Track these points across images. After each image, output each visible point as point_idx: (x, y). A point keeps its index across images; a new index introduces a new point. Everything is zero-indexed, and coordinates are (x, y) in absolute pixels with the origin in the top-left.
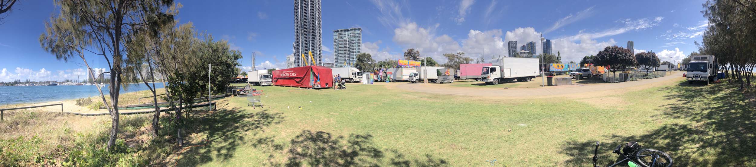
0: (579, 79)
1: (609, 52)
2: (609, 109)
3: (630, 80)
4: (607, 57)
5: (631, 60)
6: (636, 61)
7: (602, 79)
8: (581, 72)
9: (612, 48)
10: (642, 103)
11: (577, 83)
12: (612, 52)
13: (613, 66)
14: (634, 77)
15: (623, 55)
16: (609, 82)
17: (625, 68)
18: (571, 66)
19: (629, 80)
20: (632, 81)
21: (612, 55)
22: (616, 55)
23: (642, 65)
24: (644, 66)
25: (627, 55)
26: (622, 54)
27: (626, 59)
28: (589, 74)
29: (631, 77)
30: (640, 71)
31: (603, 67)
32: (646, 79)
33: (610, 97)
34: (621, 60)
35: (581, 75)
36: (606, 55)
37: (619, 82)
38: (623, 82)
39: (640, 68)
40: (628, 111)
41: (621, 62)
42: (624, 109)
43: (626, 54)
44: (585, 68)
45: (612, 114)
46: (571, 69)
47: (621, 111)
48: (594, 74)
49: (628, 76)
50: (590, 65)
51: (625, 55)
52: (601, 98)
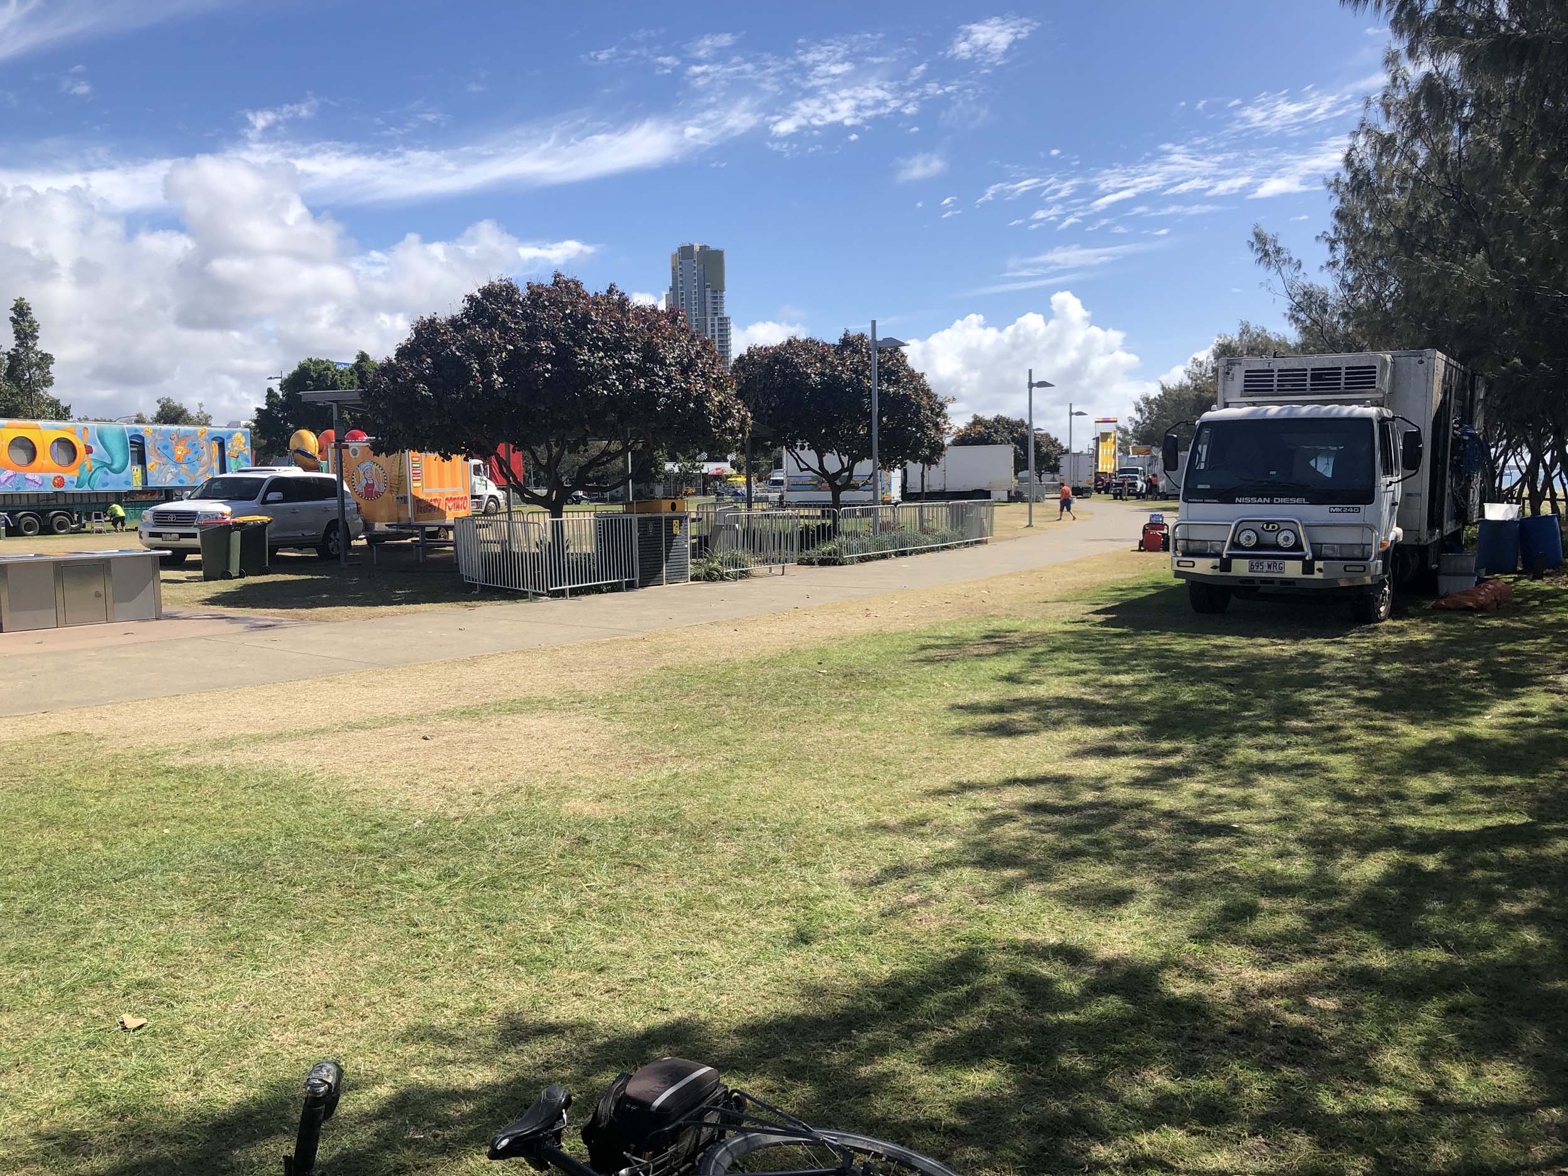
0: (235, 569)
1: (504, 329)
2: (491, 810)
3: (691, 570)
4: (486, 371)
5: (701, 399)
6: (739, 410)
7: (451, 565)
8: (253, 504)
9: (535, 293)
10: (774, 762)
11: (213, 601)
12: (531, 335)
13: (541, 452)
14: (721, 552)
15: (632, 357)
16: (513, 595)
17: (646, 472)
18: (165, 449)
19: (678, 575)
20: (709, 577)
21: (536, 353)
22: (563, 357)
23: (791, 447)
24: (810, 457)
25: (662, 363)
26: (616, 347)
27: (648, 398)
28: (333, 525)
29: (703, 546)
30: (774, 496)
31: (458, 459)
32: (823, 563)
33: (507, 720)
34: (612, 402)
35: (252, 535)
36: (481, 352)
37: (598, 590)
38: (631, 586)
39: (778, 476)
40: (657, 825)
41: (612, 417)
42: (623, 808)
43: (651, 354)
44: (294, 472)
45: (521, 853)
46: (162, 475)
47: (598, 825)
48: (380, 527)
49: (671, 536)
50: (340, 445)
51: (646, 359)
52: (424, 730)
